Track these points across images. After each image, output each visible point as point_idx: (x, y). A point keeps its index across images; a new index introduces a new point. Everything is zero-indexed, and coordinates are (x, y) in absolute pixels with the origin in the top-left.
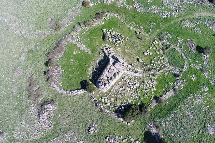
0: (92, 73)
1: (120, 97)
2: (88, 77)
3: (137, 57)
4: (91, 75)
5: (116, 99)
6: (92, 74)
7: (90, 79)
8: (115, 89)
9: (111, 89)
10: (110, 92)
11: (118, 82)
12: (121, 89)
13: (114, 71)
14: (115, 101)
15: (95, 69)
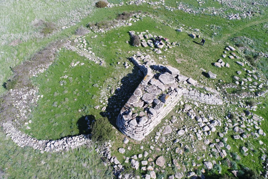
0: (107, 99)
1: (181, 153)
2: (98, 107)
3: (202, 70)
4: (104, 104)
5: (172, 160)
6: (107, 101)
7: (102, 114)
8: (166, 133)
9: (153, 134)
10: (153, 141)
11: (170, 118)
12: (181, 133)
13: (159, 88)
14: (170, 165)
15: (113, 91)
